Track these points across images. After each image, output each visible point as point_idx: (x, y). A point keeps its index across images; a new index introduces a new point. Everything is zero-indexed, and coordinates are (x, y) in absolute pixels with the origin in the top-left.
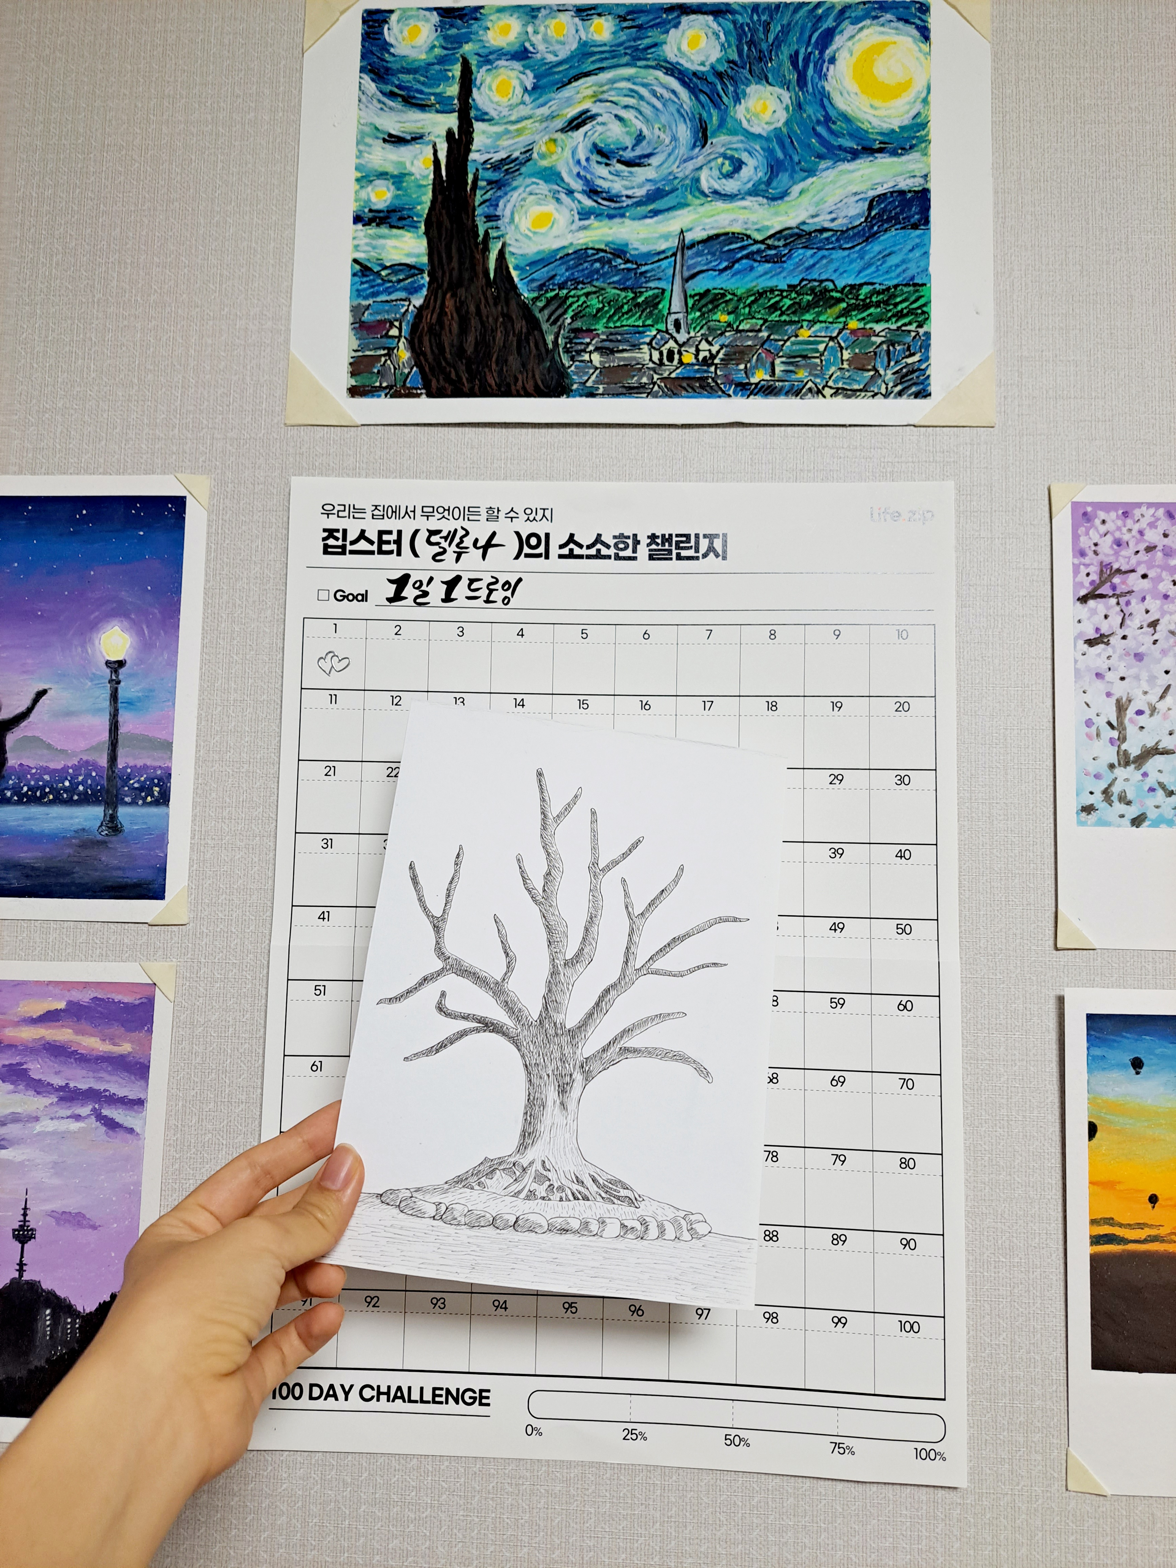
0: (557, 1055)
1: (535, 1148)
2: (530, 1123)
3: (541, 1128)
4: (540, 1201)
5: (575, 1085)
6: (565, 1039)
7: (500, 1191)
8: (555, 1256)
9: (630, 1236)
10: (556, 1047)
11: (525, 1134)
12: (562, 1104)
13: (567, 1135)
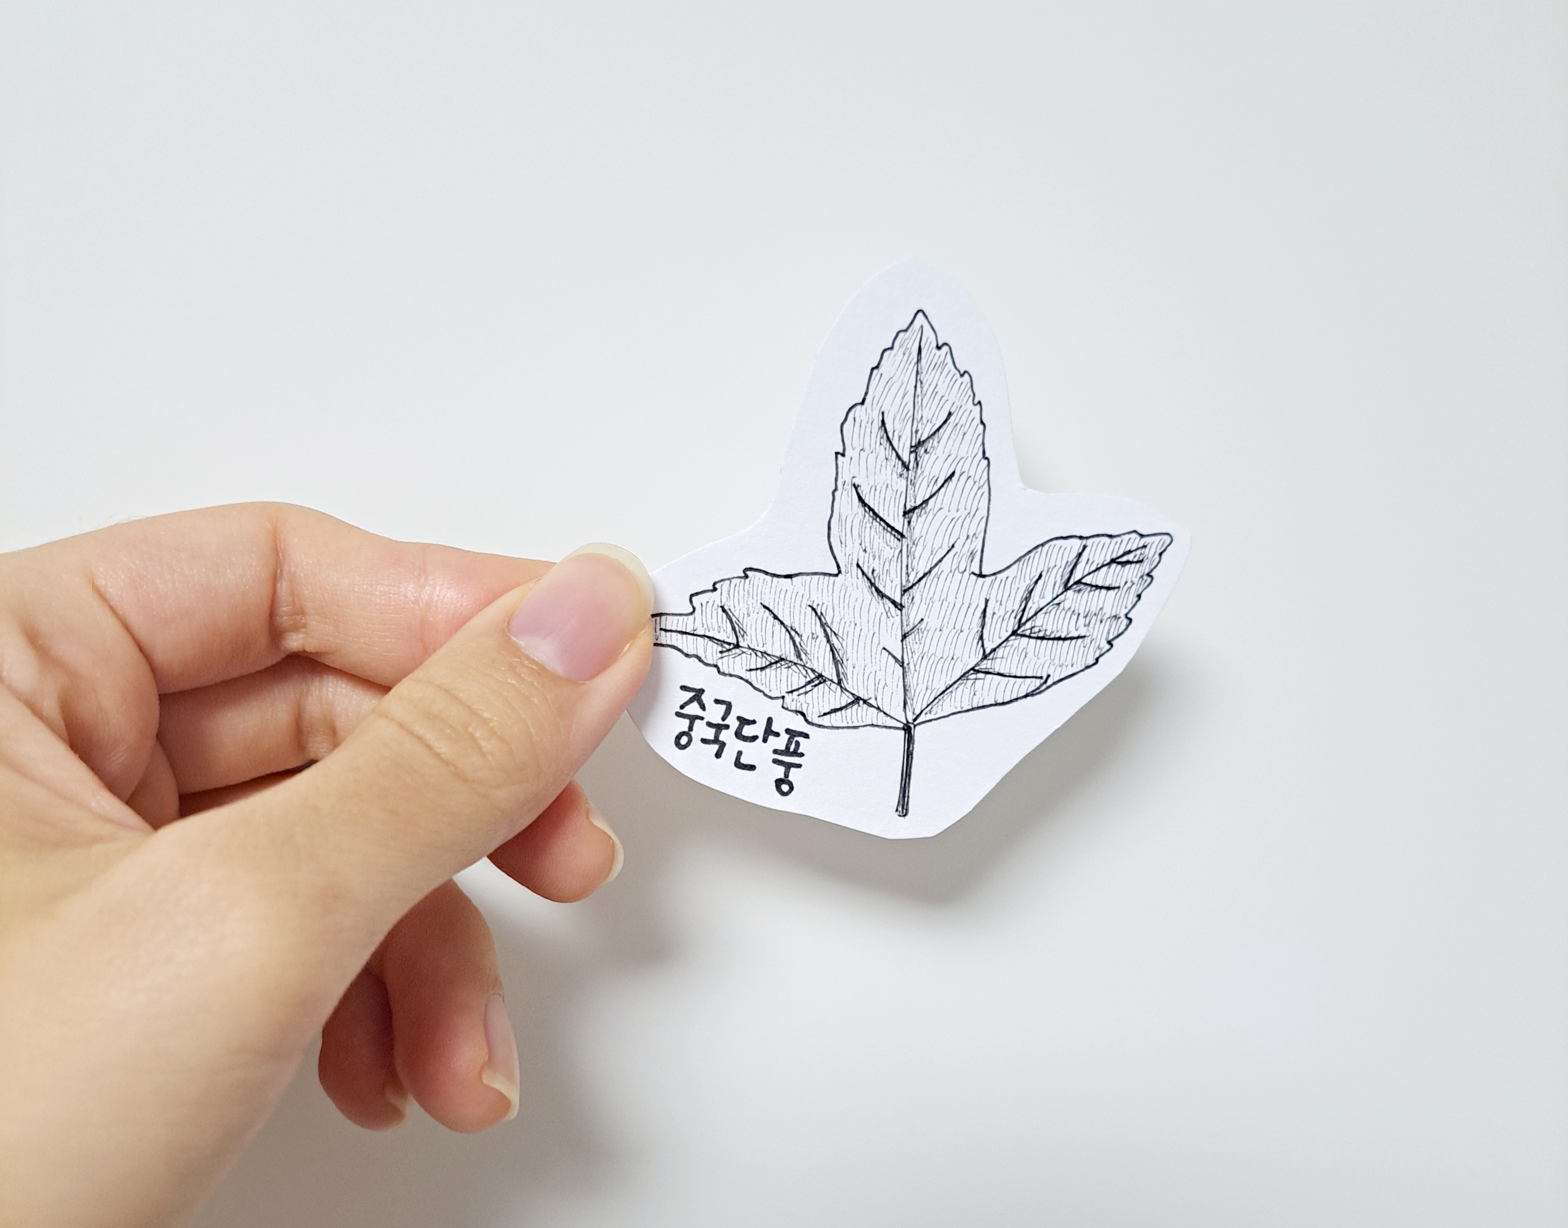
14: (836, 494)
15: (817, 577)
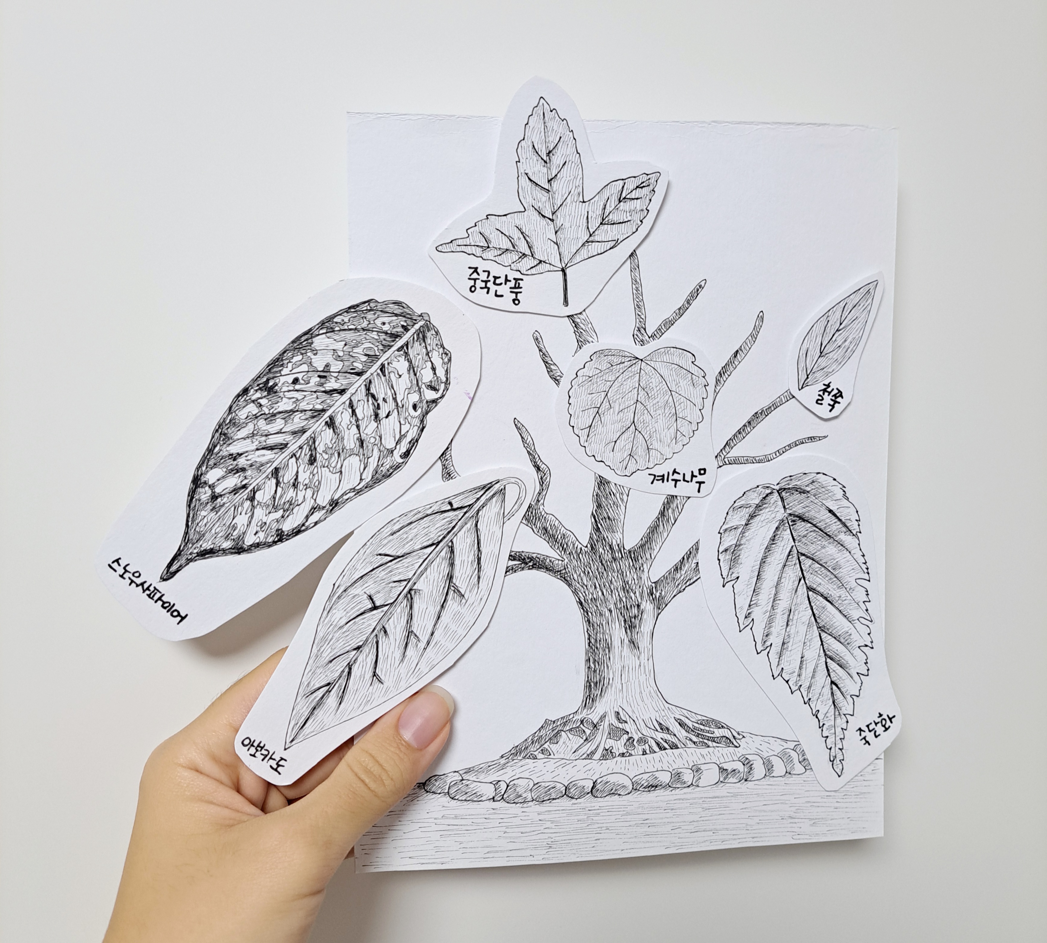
0: (618, 584)
1: (604, 700)
2: (595, 671)
3: (609, 674)
4: (619, 759)
5: (645, 616)
6: (625, 564)
7: (570, 756)
8: (646, 817)
9: (732, 780)
10: (615, 575)
11: (589, 685)
12: (632, 642)
13: (643, 678)
14: (519, 178)
15: (516, 214)
